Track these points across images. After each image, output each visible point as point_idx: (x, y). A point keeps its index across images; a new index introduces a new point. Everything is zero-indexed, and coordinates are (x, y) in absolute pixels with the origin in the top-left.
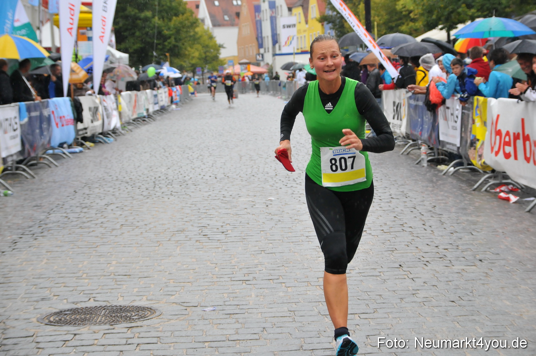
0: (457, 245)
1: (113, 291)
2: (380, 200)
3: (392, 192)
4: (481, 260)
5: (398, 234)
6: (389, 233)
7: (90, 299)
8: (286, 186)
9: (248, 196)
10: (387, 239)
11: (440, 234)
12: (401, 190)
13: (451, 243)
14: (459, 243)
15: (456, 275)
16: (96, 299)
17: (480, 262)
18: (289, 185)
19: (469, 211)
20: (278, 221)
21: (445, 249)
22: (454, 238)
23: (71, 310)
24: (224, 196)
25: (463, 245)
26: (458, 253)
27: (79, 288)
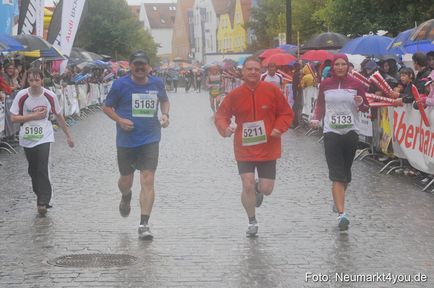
0: (370, 215)
1: (101, 243)
2: (305, 179)
3: (314, 173)
4: (389, 227)
5: (322, 206)
6: (315, 205)
7: (84, 248)
8: (226, 165)
9: (196, 173)
10: (314, 210)
11: (356, 206)
12: (322, 171)
13: (364, 213)
14: (371, 214)
15: (371, 238)
16: (89, 248)
17: (389, 229)
18: (229, 165)
19: (378, 190)
20: (224, 193)
21: (360, 218)
22: (367, 210)
23: (72, 256)
24: (176, 172)
25: (374, 215)
26: (371, 222)
27: (74, 240)
